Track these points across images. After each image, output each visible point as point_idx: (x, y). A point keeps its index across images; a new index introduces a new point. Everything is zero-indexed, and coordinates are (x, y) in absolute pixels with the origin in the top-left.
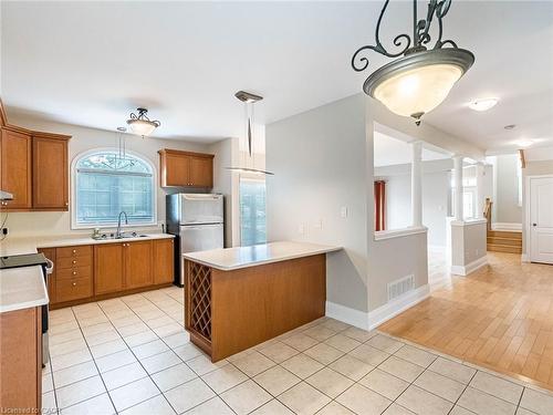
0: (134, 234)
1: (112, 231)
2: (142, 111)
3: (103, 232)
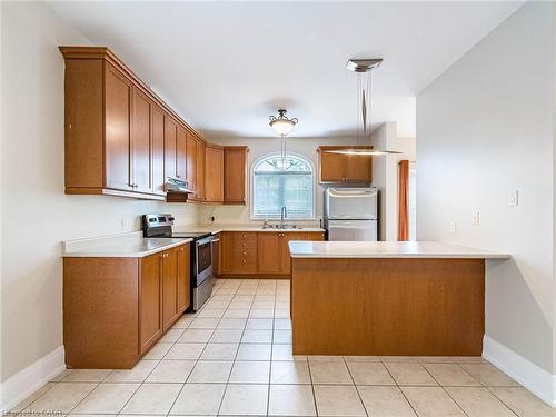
0: (294, 227)
1: (277, 223)
2: (282, 112)
3: (271, 223)
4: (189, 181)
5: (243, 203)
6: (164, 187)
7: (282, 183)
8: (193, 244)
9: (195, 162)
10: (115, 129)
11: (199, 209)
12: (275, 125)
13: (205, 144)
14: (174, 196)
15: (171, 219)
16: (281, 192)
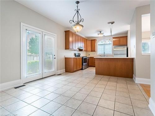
0: (107, 56)
1: (103, 55)
2: (100, 32)
4: (83, 47)
5: (95, 51)
6: (78, 48)
7: (104, 47)
8: (82, 58)
9: (84, 43)
10: (71, 39)
11: (86, 53)
12: (99, 35)
13: (87, 40)
14: (81, 50)
15: (80, 54)
16: (104, 48)
